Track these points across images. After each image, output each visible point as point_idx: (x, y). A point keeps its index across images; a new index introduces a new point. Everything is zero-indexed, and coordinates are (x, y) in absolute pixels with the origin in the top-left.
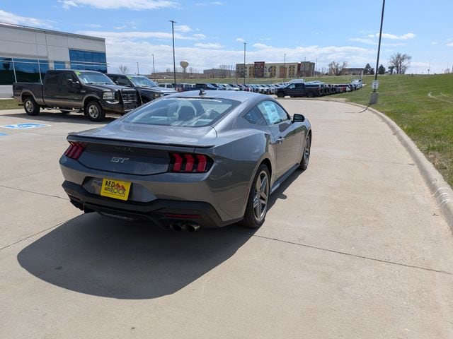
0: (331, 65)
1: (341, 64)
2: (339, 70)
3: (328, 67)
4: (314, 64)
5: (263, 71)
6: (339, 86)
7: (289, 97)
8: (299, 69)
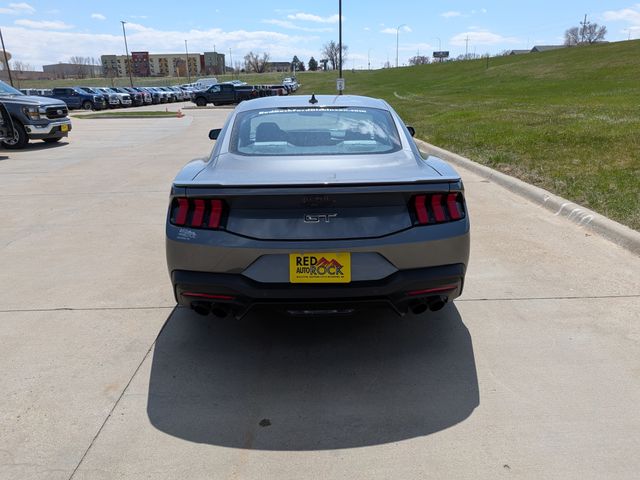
0: (247, 57)
1: (261, 57)
2: (260, 64)
3: (243, 61)
4: (223, 56)
5: (147, 66)
6: (273, 87)
7: (212, 105)
8: (202, 63)
